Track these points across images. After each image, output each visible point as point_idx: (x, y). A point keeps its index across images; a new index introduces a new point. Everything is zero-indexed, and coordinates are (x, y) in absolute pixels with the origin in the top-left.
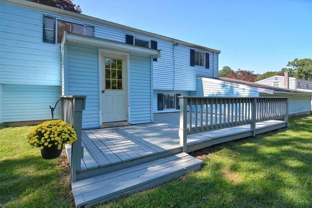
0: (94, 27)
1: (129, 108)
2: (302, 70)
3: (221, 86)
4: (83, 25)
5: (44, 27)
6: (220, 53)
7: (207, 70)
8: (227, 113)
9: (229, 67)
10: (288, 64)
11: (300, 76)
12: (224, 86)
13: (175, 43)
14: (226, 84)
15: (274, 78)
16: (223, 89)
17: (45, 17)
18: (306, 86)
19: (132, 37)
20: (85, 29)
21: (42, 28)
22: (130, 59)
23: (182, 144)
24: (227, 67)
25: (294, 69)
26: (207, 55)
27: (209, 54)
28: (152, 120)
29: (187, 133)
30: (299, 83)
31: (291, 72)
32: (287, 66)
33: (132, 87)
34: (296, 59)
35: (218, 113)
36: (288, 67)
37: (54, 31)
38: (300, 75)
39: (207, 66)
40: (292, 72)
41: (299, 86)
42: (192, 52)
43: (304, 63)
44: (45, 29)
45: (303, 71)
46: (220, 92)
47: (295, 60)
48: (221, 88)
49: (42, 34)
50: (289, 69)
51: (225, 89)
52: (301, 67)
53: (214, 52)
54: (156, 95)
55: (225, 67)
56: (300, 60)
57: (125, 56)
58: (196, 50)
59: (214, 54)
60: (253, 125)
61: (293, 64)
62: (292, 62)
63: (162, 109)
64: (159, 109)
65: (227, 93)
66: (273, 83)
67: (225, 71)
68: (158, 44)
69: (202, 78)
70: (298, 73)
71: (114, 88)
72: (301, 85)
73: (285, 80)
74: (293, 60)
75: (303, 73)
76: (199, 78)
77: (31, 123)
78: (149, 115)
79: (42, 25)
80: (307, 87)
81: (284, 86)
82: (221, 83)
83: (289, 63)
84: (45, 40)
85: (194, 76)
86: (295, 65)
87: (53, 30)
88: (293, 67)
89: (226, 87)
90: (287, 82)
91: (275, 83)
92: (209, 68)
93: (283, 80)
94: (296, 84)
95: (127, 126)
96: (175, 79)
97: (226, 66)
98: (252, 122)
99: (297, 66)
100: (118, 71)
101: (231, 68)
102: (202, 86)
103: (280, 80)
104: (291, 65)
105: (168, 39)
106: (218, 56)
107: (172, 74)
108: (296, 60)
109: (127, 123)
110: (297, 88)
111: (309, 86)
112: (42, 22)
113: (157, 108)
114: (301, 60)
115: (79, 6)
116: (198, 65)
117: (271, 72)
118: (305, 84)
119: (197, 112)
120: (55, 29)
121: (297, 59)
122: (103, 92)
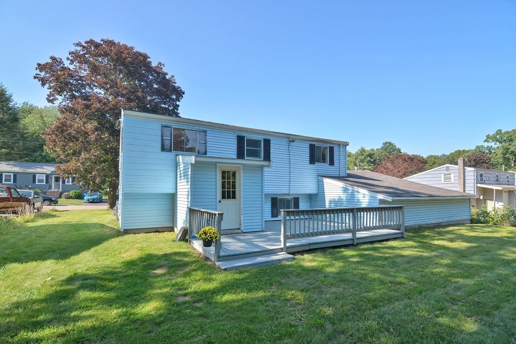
0: (206, 132)
1: (242, 216)
2: (508, 149)
3: (343, 189)
4: (196, 131)
5: (162, 136)
6: (348, 145)
7: (331, 167)
8: (347, 221)
9: (392, 143)
10: (485, 138)
11: (506, 158)
12: (345, 190)
13: (291, 139)
14: (348, 187)
15: (445, 169)
16: (345, 194)
17: (163, 126)
18: (494, 179)
19: (243, 137)
20: (198, 135)
21: (160, 138)
22: (244, 169)
23: (282, 246)
24: (390, 143)
25: (496, 146)
26: (332, 149)
27: (333, 147)
28: (264, 228)
29: (286, 238)
30: (481, 175)
31: (491, 152)
32: (485, 141)
33: (245, 197)
34: (498, 130)
35: (340, 221)
36: (486, 144)
37: (171, 140)
38: (507, 156)
39: (332, 163)
40: (493, 151)
41: (482, 180)
42: (312, 147)
43: (511, 136)
44: (164, 138)
45: (511, 150)
46: (341, 196)
47: (497, 132)
48: (342, 191)
49: (160, 143)
50: (487, 147)
51: (346, 194)
52: (507, 144)
53: (340, 145)
54: (270, 199)
55: (386, 143)
56: (505, 132)
57: (239, 167)
58: (317, 144)
59: (340, 147)
60: (354, 234)
61: (494, 138)
62: (493, 135)
63: (277, 217)
64: (273, 216)
65: (349, 198)
66: (443, 175)
67: (386, 150)
68: (271, 142)
69: (324, 178)
70: (503, 154)
71: (229, 197)
72: (484, 178)
73: (459, 171)
74: (494, 133)
75: (510, 154)
76: (320, 178)
77: (147, 231)
78: (261, 224)
79: (160, 135)
80: (497, 180)
81: (459, 180)
82: (343, 186)
83: (488, 137)
84: (163, 149)
85: (314, 176)
86: (497, 140)
87: (170, 138)
88: (495, 144)
89: (347, 191)
90: (462, 174)
91: (445, 176)
92: (334, 165)
93: (457, 171)
94: (475, 178)
95: (240, 233)
96: (291, 180)
97: (387, 141)
98: (353, 231)
99: (500, 142)
100: (233, 182)
101: (395, 144)
102: (324, 188)
103: (453, 171)
104: (491, 141)
105: (284, 135)
106: (346, 148)
107: (287, 171)
108: (499, 132)
109: (240, 231)
110: (477, 183)
111: (501, 180)
112: (160, 132)
113: (271, 215)
114: (508, 132)
115: (173, 76)
116: (319, 161)
117: (464, 151)
118: (493, 176)
119: (318, 220)
120: (171, 137)
121: (501, 131)
122: (220, 202)
